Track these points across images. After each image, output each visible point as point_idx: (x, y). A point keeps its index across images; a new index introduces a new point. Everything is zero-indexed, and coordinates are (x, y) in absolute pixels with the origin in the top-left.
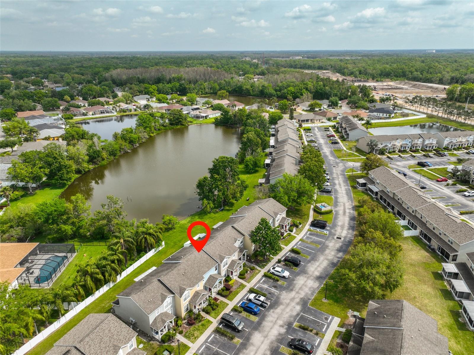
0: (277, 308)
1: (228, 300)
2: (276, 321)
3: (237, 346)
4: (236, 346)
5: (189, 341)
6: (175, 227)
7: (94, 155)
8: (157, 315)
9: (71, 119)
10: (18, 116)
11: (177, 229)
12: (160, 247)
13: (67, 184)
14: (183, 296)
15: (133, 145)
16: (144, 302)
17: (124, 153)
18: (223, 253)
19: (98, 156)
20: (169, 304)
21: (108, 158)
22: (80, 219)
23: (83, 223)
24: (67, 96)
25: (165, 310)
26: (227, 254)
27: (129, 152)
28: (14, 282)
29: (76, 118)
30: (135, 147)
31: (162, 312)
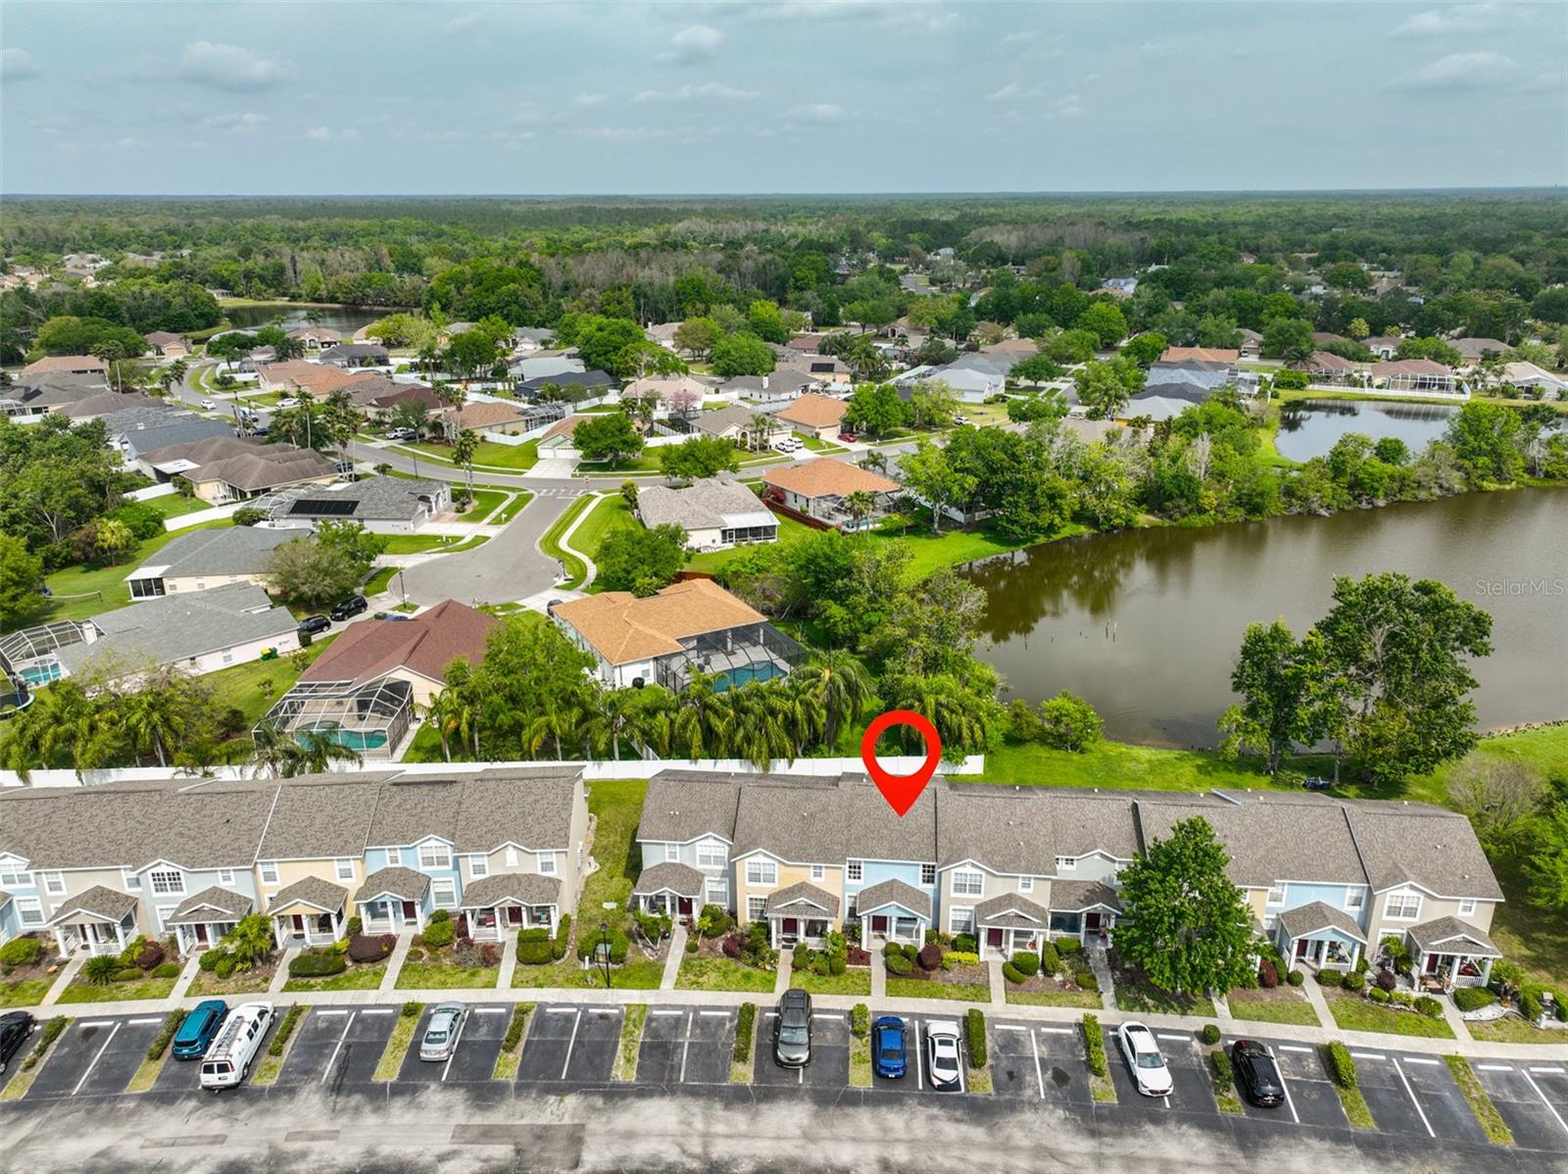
0: (958, 1121)
1: (888, 985)
2: (898, 1140)
3: (726, 1080)
4: (725, 1077)
5: (676, 976)
6: (1091, 751)
7: (1168, 487)
8: (668, 860)
9: (1298, 388)
10: (1164, 358)
11: (1088, 756)
12: (957, 763)
13: (1031, 539)
14: (747, 860)
15: (1357, 498)
16: (660, 807)
17: (1299, 514)
18: (987, 847)
19: (1182, 495)
20: (718, 860)
21: (1222, 512)
22: (876, 606)
23: (874, 618)
24: (1362, 321)
25: (699, 867)
26: (997, 858)
27: (1320, 516)
28: (643, 662)
29: (1316, 387)
30: (1364, 505)
31: (687, 864)
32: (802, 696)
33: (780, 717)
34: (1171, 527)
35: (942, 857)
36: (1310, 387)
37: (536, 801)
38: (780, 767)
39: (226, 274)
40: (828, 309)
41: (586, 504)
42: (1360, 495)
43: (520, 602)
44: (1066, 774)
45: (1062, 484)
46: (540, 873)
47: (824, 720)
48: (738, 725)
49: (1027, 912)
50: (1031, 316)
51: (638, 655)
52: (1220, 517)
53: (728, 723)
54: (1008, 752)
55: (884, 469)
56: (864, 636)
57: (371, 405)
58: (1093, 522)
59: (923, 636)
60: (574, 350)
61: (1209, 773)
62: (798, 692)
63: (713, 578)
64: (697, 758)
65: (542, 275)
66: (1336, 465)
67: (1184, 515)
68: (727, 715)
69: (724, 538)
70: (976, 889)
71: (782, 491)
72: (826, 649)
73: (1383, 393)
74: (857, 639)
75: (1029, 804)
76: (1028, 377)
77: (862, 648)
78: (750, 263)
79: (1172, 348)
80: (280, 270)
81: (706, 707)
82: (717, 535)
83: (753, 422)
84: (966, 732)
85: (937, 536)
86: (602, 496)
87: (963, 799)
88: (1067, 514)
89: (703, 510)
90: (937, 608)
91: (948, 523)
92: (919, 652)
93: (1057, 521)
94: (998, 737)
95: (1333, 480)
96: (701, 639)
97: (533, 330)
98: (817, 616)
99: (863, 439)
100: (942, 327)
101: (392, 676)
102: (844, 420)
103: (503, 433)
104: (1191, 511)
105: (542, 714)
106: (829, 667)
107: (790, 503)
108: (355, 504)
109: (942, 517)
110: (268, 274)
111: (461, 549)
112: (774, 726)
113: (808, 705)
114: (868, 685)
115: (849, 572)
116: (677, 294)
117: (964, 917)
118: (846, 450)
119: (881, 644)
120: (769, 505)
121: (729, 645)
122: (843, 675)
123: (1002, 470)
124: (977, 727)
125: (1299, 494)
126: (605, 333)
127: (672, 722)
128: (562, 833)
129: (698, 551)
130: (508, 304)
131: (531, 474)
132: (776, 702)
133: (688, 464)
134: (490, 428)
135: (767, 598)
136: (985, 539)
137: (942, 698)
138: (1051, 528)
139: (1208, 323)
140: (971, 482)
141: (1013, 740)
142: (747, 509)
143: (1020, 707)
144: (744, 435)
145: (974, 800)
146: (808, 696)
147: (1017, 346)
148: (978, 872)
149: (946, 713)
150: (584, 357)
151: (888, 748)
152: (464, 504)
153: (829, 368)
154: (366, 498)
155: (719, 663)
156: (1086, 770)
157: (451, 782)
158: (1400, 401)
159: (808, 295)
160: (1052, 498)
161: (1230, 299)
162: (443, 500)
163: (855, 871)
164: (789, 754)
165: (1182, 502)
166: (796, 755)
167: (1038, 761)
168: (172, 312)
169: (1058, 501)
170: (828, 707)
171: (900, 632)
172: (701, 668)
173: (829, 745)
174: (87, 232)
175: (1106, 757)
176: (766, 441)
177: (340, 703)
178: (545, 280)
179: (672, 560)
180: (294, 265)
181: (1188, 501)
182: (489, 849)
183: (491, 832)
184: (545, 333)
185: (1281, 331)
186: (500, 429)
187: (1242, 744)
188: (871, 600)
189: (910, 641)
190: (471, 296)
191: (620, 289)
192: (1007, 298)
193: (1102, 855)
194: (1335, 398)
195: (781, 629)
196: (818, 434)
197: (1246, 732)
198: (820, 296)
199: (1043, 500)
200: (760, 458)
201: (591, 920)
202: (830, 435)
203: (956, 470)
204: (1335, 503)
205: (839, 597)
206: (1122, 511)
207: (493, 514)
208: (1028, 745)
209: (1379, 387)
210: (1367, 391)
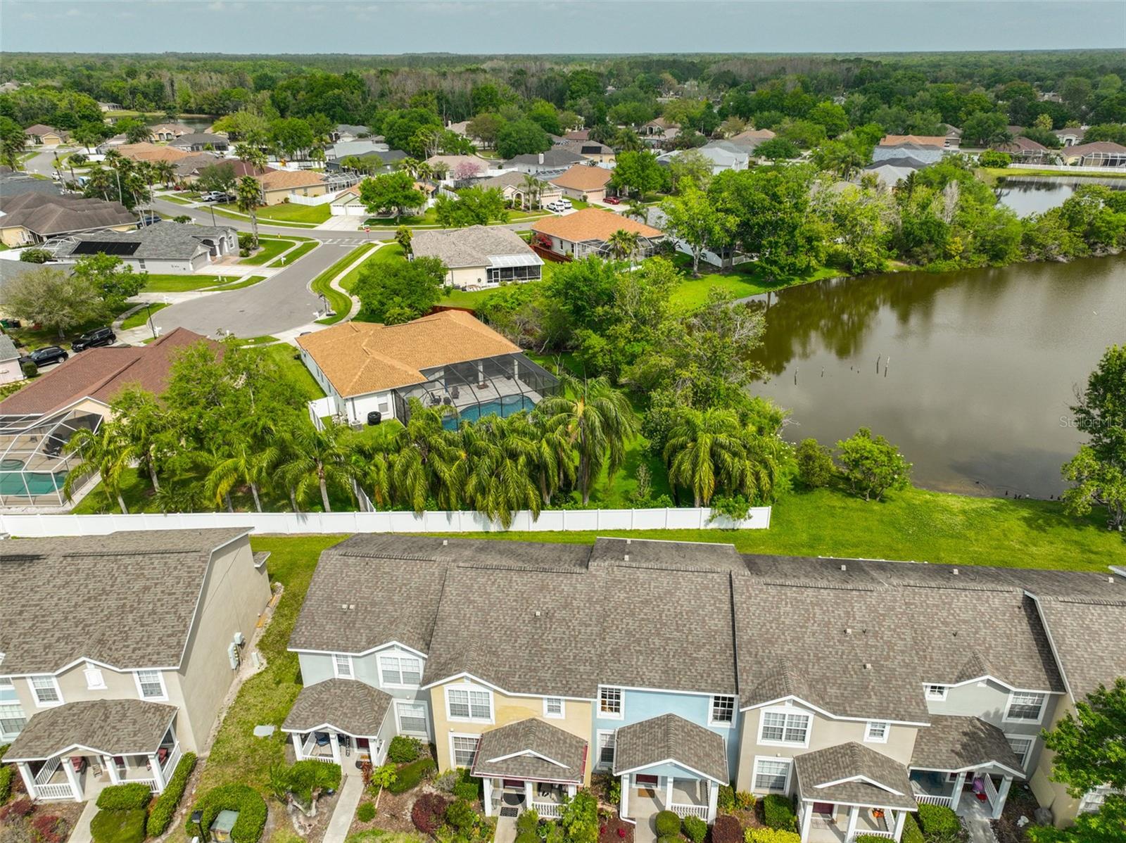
6: (891, 499)
7: (918, 232)
8: (338, 676)
9: (1001, 167)
10: (882, 143)
11: (890, 506)
12: (739, 517)
13: (788, 281)
14: (446, 688)
15: (1092, 246)
16: (330, 597)
17: (1038, 260)
18: (815, 671)
19: (931, 241)
20: (409, 678)
21: (966, 258)
22: (639, 336)
23: (637, 348)
24: (1046, 116)
25: (383, 686)
26: (832, 691)
27: (1058, 262)
28: (379, 394)
29: (1017, 165)
30: (1099, 253)
31: (365, 680)
32: (549, 435)
33: (522, 460)
34: (918, 271)
35: (747, 686)
36: (1012, 165)
37: (146, 589)
38: (522, 522)
39: (115, 90)
40: (597, 114)
41: (365, 251)
42: (1095, 243)
43: (274, 336)
44: (869, 530)
45: (820, 227)
46: (142, 698)
47: (577, 462)
48: (471, 470)
49: (881, 778)
50: (766, 113)
51: (373, 387)
52: (964, 262)
53: (459, 467)
54: (795, 500)
55: (646, 219)
56: (625, 367)
57: (194, 173)
58: (846, 266)
59: (694, 367)
60: (381, 138)
61: (1040, 528)
62: (544, 430)
63: (473, 313)
64: (421, 510)
65: (363, 85)
66: (1070, 216)
67: (931, 260)
68: (457, 458)
69: (490, 277)
70: (799, 735)
71: (549, 237)
72: (581, 379)
73: (1077, 169)
74: (619, 371)
75: (872, 599)
76: (769, 157)
77: (623, 380)
78: (535, 79)
79: (888, 136)
80: (160, 88)
81: (430, 448)
82: (483, 274)
83: (525, 182)
84: (750, 480)
85: (696, 278)
86: (382, 244)
87: (772, 591)
88: (823, 256)
89: (469, 250)
90: (709, 334)
91: (706, 268)
92: (689, 384)
93: (814, 262)
94: (786, 483)
95: (1069, 229)
96: (447, 369)
97: (354, 128)
98: (576, 348)
99: (625, 202)
100: (693, 123)
101: (79, 408)
102: (608, 185)
103: (306, 195)
104: (938, 256)
105: (230, 456)
106: (583, 399)
107: (557, 249)
108: (137, 245)
109: (700, 262)
110: (151, 91)
111: (233, 288)
112: (514, 472)
113: (555, 447)
114: (631, 422)
115: (611, 299)
116: (473, 100)
117: (775, 772)
118: (610, 210)
119: (645, 376)
120: (536, 250)
121: (481, 376)
122: (601, 410)
123: (764, 209)
124: (764, 474)
125: (1039, 241)
126: (406, 120)
127: (390, 466)
128: (173, 641)
129: (464, 289)
130: (333, 106)
131: (321, 227)
132: (515, 442)
133: (459, 212)
134: (293, 190)
135: (527, 332)
136: (743, 281)
137: (723, 438)
138: (807, 271)
139: (917, 118)
140: (732, 222)
141: (803, 486)
142: (512, 251)
143: (812, 447)
144: (519, 196)
145: (790, 593)
146: (556, 436)
147: (755, 136)
148: (803, 712)
149: (727, 456)
150: (389, 142)
151: (654, 496)
152: (248, 249)
153: (597, 151)
154: (148, 240)
155: (466, 397)
156: (892, 524)
157: (34, 558)
158: (1092, 176)
159: (582, 101)
160: (809, 240)
161: (934, 100)
162: (230, 246)
163: (612, 702)
164: (534, 505)
165: (930, 247)
166: (542, 506)
167: (831, 511)
168: (58, 113)
169: (815, 243)
170: (582, 448)
171: (667, 362)
172: (447, 401)
173: (583, 493)
174: (22, 67)
175: (911, 508)
176: (538, 202)
177: (33, 439)
178: (365, 89)
179: (428, 292)
180: (172, 85)
181: (937, 246)
182: (57, 666)
183: (66, 638)
184: (363, 129)
185: (980, 123)
186: (302, 191)
187: (1098, 496)
188: (634, 329)
189: (678, 371)
190: (304, 100)
191: (426, 94)
192: (746, 101)
193: (989, 682)
194: (1035, 175)
195: (539, 362)
196: (585, 198)
197: (1103, 480)
198: (591, 102)
199: (801, 241)
200: (533, 215)
201: (229, 760)
202: (596, 199)
203: (718, 210)
204: (1072, 251)
205: (599, 326)
206: (875, 255)
207: (275, 259)
208: (817, 492)
209: (1074, 164)
210: (1062, 168)
